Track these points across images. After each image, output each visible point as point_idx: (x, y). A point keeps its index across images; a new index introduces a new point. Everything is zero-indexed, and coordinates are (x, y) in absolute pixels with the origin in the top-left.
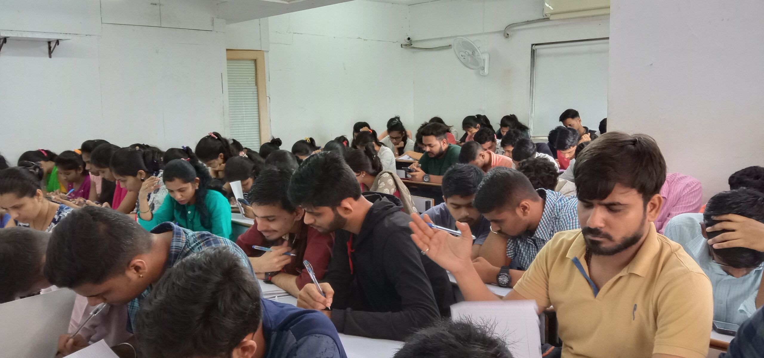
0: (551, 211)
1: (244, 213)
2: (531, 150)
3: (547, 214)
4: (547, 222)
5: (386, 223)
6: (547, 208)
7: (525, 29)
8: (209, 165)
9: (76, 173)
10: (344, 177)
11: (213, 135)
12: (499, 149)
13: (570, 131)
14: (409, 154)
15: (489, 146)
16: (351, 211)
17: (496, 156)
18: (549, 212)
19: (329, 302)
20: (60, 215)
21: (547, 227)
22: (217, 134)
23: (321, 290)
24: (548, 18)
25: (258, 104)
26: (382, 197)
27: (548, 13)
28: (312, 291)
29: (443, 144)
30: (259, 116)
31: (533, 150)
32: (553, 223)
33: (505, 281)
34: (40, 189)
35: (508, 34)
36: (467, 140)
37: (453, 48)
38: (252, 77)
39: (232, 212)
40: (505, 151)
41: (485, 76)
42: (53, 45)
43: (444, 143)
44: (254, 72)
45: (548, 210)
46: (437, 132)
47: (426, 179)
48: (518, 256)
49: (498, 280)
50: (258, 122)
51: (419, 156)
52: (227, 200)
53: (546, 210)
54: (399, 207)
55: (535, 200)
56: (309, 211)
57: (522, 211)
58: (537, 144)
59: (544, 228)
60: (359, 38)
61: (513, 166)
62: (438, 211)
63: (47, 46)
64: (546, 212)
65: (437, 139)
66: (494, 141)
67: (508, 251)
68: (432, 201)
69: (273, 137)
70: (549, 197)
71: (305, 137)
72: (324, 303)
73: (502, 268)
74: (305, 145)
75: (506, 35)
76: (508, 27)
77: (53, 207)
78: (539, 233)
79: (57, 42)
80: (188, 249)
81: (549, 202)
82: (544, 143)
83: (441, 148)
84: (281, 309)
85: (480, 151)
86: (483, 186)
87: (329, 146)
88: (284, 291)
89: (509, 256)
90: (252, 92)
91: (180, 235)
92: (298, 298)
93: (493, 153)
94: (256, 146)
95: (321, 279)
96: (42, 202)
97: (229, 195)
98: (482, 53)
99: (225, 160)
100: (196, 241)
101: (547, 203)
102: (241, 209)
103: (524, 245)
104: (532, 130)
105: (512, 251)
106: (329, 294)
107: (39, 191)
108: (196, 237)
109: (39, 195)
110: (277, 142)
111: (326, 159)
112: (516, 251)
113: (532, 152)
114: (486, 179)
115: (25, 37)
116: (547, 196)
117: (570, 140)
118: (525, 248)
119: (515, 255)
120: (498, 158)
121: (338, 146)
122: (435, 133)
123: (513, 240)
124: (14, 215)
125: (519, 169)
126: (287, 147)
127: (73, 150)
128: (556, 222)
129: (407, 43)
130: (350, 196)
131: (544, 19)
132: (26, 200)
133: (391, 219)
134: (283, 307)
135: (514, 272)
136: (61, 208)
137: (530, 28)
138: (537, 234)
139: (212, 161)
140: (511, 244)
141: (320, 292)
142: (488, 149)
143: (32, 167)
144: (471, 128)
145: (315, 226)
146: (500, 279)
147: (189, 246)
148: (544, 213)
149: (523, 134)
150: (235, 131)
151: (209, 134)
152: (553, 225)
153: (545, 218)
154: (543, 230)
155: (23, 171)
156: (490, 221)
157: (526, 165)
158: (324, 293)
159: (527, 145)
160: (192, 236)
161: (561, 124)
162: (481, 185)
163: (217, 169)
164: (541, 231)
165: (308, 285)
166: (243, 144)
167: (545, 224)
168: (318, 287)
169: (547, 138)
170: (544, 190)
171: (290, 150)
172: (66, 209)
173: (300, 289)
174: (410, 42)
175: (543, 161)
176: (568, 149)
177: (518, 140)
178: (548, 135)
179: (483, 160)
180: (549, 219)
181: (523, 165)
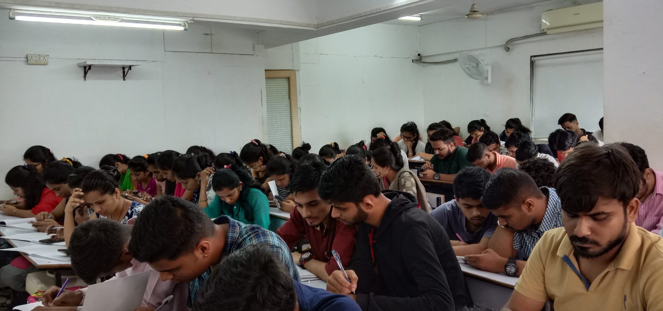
0: (554, 207)
1: (280, 207)
2: (533, 151)
3: (550, 210)
4: (550, 217)
5: (403, 217)
6: (550, 204)
7: (524, 43)
8: (252, 167)
9: (145, 174)
10: (366, 176)
11: (254, 142)
12: (503, 150)
13: (569, 134)
14: (421, 155)
15: (494, 147)
16: (372, 206)
17: (501, 156)
18: (552, 208)
19: (354, 287)
20: (133, 210)
21: (551, 221)
22: (257, 141)
23: (347, 277)
24: (545, 33)
25: (291, 114)
26: (399, 195)
27: (545, 28)
28: (340, 277)
29: (451, 147)
30: (291, 125)
31: (535, 151)
32: (556, 218)
33: (512, 270)
34: (118, 187)
35: (509, 48)
36: (473, 142)
37: (458, 62)
38: (285, 92)
39: (271, 206)
40: (509, 151)
41: (488, 85)
42: (126, 70)
43: (452, 145)
44: (288, 88)
45: (551, 206)
46: (444, 137)
47: (436, 177)
48: (524, 248)
49: (506, 270)
50: (290, 130)
51: (430, 156)
52: (266, 196)
53: (550, 206)
54: (414, 203)
55: (539, 197)
56: (335, 206)
57: (527, 207)
58: (538, 145)
59: (547, 222)
60: (376, 56)
61: (517, 165)
62: (450, 206)
63: (122, 71)
64: (549, 208)
65: (444, 143)
66: (498, 143)
67: (514, 243)
68: (442, 197)
69: (304, 142)
70: (552, 194)
71: (330, 142)
72: (350, 288)
73: (509, 259)
74: (330, 149)
75: (507, 49)
76: (509, 42)
77: (127, 204)
78: (543, 227)
79: (130, 67)
80: (241, 240)
81: (552, 199)
82: (545, 144)
83: (449, 150)
84: (314, 293)
85: (486, 152)
86: (490, 185)
87: (351, 150)
88: (315, 276)
89: (516, 248)
90: (286, 105)
91: (235, 227)
92: (328, 282)
93: (498, 154)
94: (289, 150)
95: (347, 266)
96: (119, 199)
97: (267, 192)
98: (486, 65)
99: (264, 163)
100: (248, 233)
101: (550, 200)
102: (278, 204)
103: (529, 238)
104: (533, 132)
105: (518, 243)
106: (354, 279)
107: (117, 189)
108: (248, 229)
109: (117, 193)
110: (306, 147)
111: (350, 161)
112: (522, 243)
113: (534, 153)
114: (493, 178)
115: (105, 64)
116: (550, 193)
117: (570, 142)
118: (531, 241)
119: (522, 247)
120: (502, 158)
121: (359, 149)
122: (442, 138)
123: (519, 234)
124: (97, 209)
125: (522, 168)
126: (315, 150)
127: (142, 155)
128: (558, 217)
129: (418, 59)
130: (371, 194)
131: (542, 33)
132: (107, 196)
133: (407, 214)
134: (316, 291)
135: (520, 262)
136: (134, 204)
137: (528, 42)
138: (541, 228)
139: (254, 164)
140: (517, 237)
141: (345, 277)
142: (492, 150)
143: (112, 170)
144: (476, 131)
145: (341, 219)
146: (508, 269)
147: (241, 236)
148: (547, 209)
149: (525, 136)
150: (272, 137)
151: (251, 141)
152: (556, 220)
153: (548, 213)
154: (547, 224)
155: (105, 173)
156: (497, 217)
157: (527, 165)
158: (350, 279)
159: (529, 147)
160: (245, 228)
161: (560, 127)
162: (488, 184)
163: (258, 170)
164: (545, 226)
165: (336, 272)
166: (278, 149)
167: (548, 219)
168: (345, 274)
169: (547, 140)
170: (547, 188)
171: (318, 154)
172: (137, 205)
173: (329, 275)
174: (420, 58)
175: (543, 162)
176: (568, 150)
177: (521, 141)
178: (548, 137)
179: (489, 160)
180: (552, 214)
181: (524, 165)
